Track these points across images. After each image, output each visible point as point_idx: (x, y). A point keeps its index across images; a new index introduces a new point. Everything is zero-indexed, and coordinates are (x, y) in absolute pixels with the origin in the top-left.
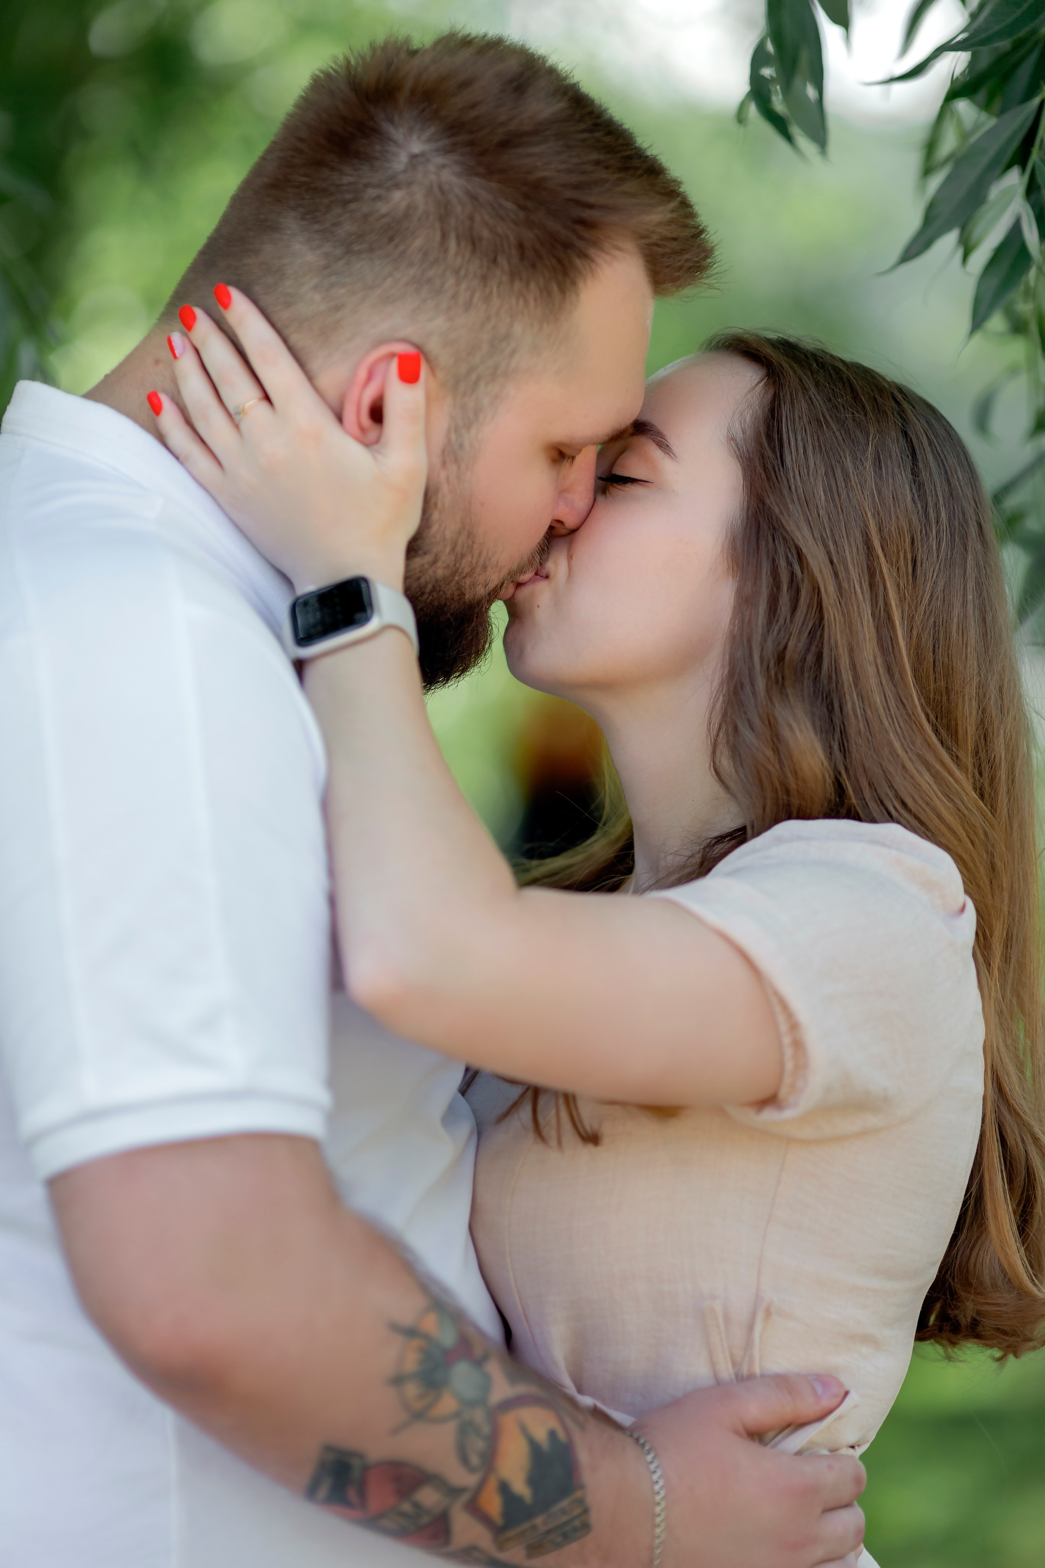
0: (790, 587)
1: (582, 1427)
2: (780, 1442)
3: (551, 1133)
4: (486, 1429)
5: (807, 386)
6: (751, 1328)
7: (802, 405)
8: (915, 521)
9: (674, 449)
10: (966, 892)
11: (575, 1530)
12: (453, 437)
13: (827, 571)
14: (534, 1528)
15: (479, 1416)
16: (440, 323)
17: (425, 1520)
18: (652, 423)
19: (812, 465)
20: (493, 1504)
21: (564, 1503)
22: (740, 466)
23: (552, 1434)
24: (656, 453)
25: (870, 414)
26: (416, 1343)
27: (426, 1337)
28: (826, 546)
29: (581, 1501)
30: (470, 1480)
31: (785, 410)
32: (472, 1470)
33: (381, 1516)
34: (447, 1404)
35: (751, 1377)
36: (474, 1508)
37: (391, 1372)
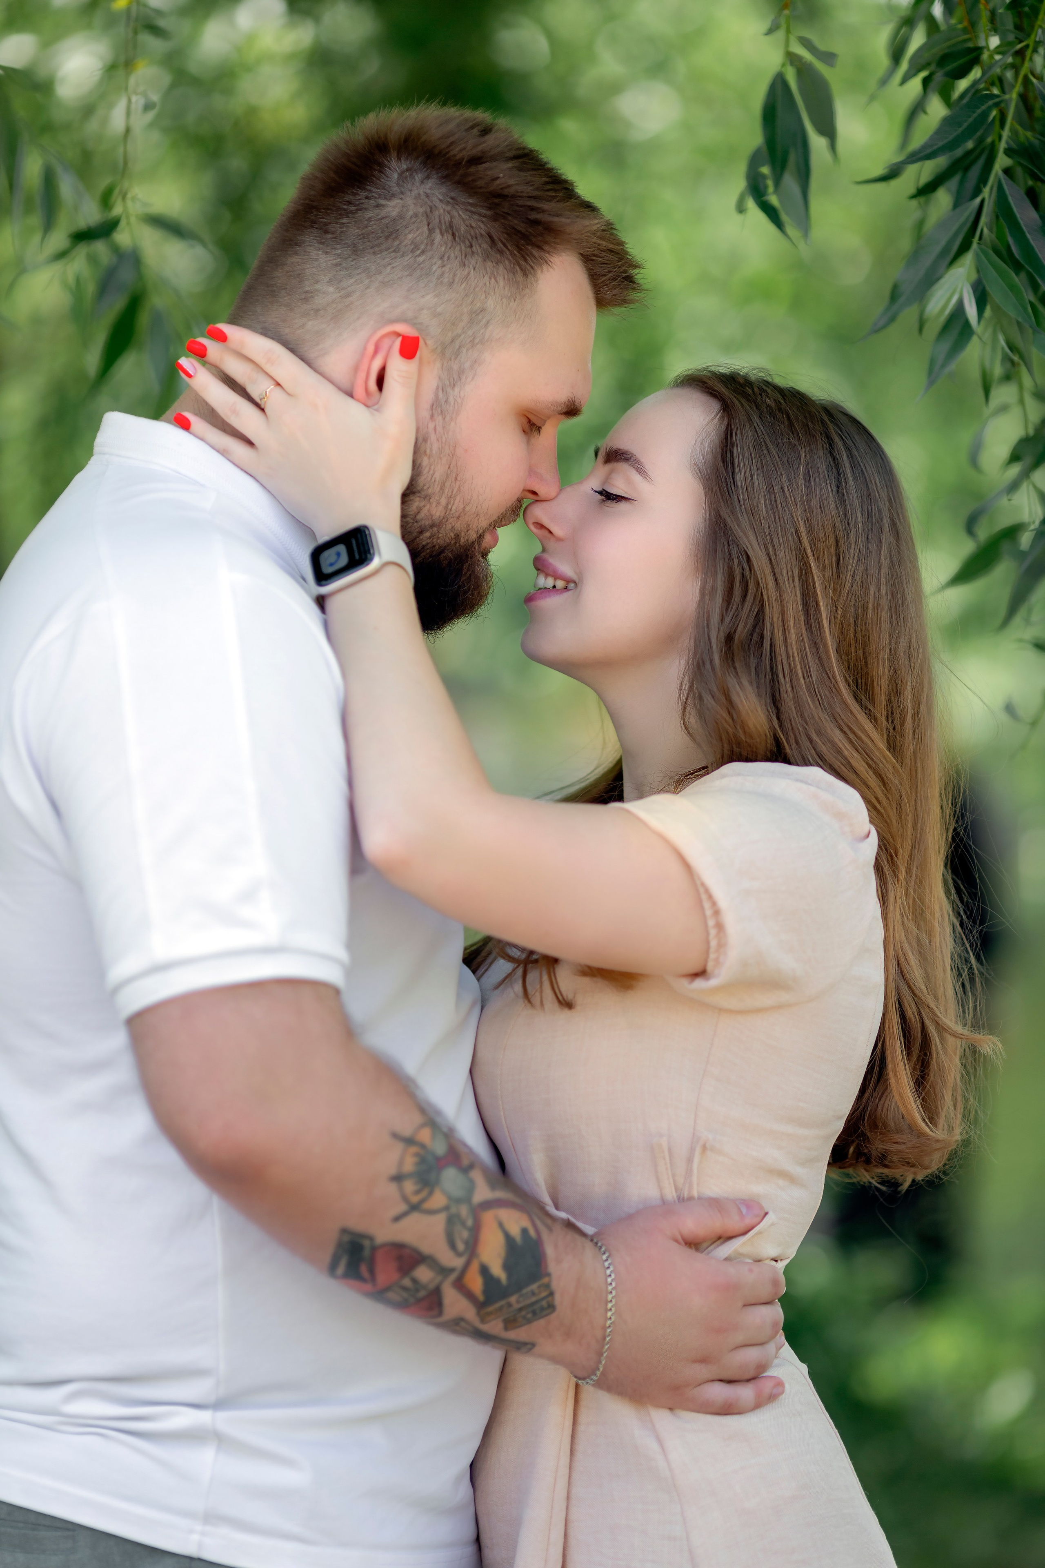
0: (741, 582)
1: (550, 1229)
2: (712, 1251)
3: (536, 1000)
4: (470, 1223)
5: (752, 419)
6: (690, 1160)
7: (749, 434)
8: (838, 525)
9: (650, 473)
10: (871, 822)
11: (542, 1309)
12: (441, 394)
13: (768, 570)
14: (509, 1305)
15: (464, 1211)
16: (429, 299)
17: (422, 1293)
18: (632, 452)
19: (756, 484)
20: (476, 1284)
21: (534, 1287)
22: (702, 486)
23: (524, 1231)
24: (636, 477)
25: (802, 439)
26: (414, 1149)
27: (423, 1146)
28: (766, 548)
29: (548, 1286)
30: (458, 1262)
31: (737, 439)
32: (459, 1254)
33: (387, 1289)
34: (438, 1200)
35: (691, 1198)
36: (460, 1285)
37: (393, 1171)
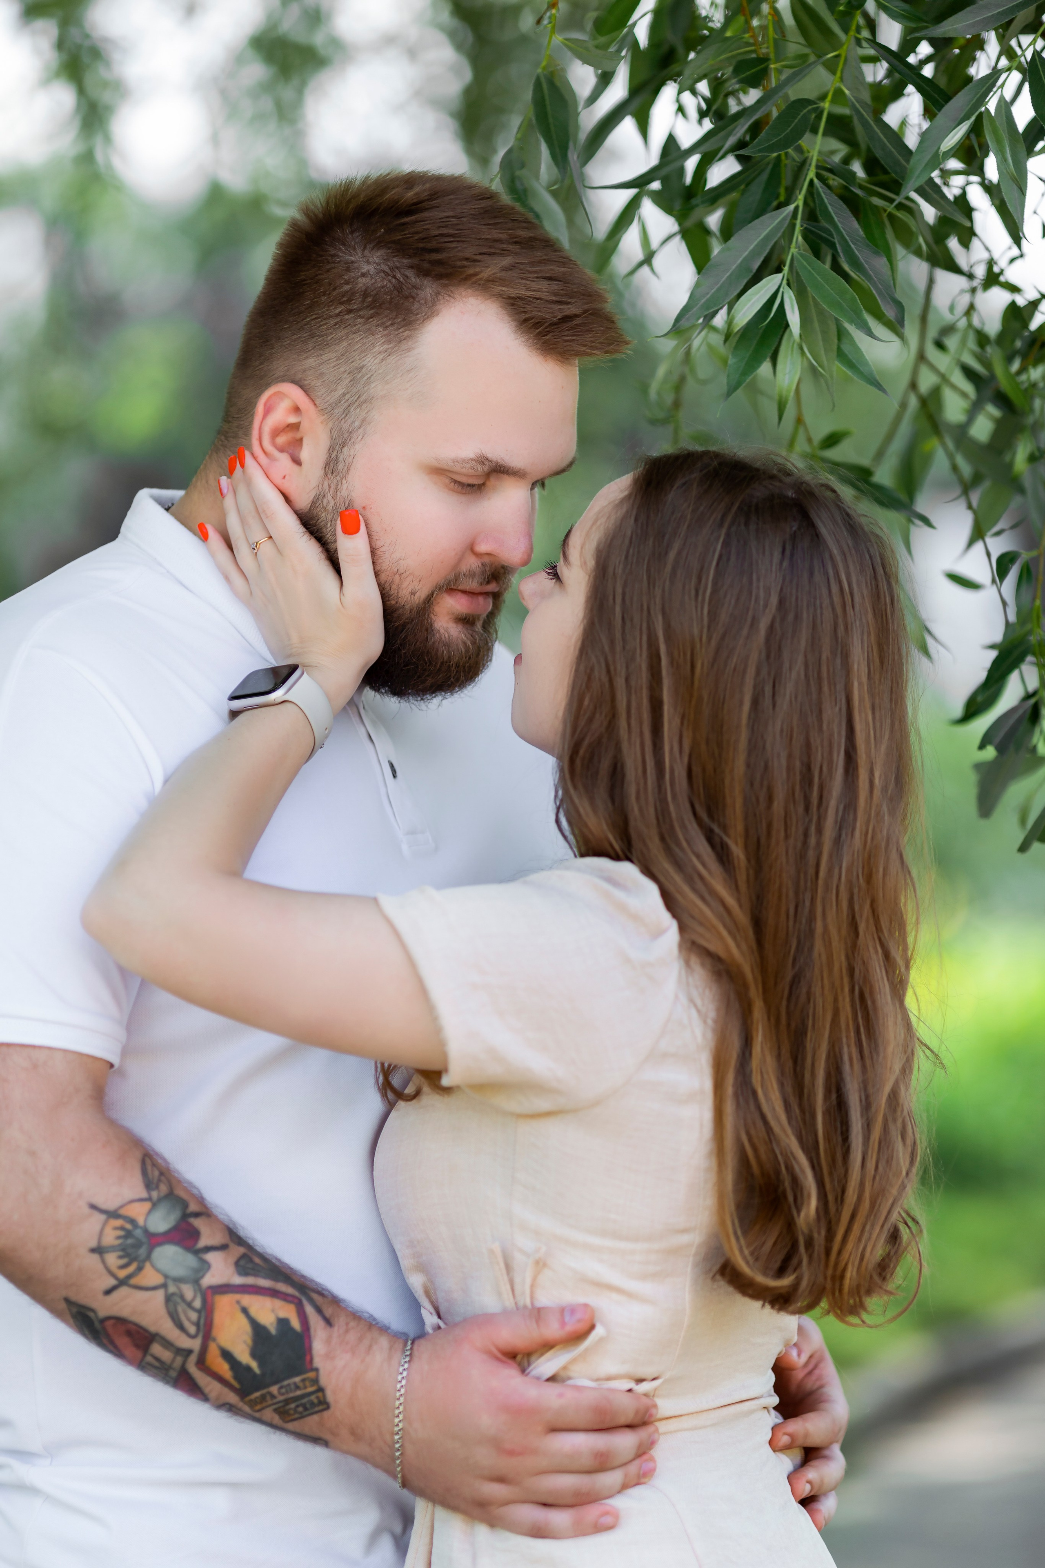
4: (198, 1304)
14: (272, 1395)
20: (222, 1367)
21: (297, 1380)
23: (283, 1322)
27: (129, 1220)
30: (193, 1344)
32: (191, 1336)
34: (150, 1276)
36: (206, 1368)
37: (93, 1244)
